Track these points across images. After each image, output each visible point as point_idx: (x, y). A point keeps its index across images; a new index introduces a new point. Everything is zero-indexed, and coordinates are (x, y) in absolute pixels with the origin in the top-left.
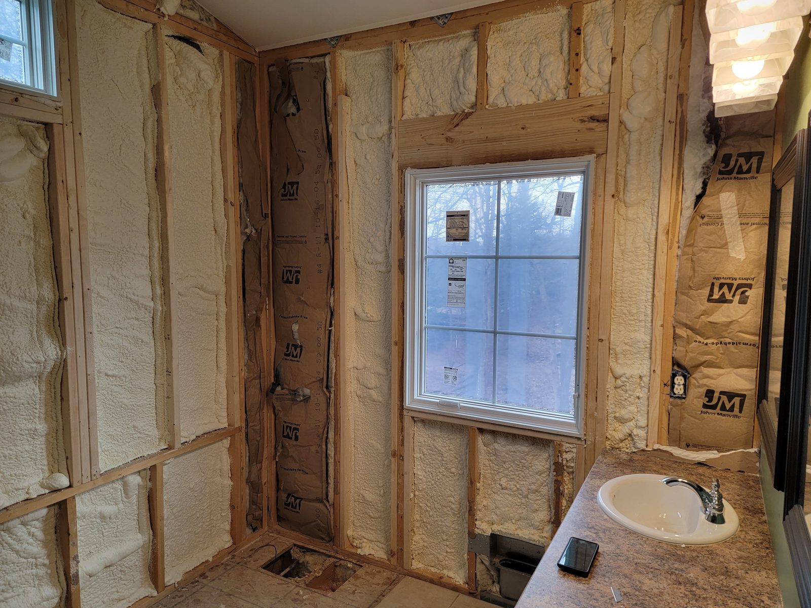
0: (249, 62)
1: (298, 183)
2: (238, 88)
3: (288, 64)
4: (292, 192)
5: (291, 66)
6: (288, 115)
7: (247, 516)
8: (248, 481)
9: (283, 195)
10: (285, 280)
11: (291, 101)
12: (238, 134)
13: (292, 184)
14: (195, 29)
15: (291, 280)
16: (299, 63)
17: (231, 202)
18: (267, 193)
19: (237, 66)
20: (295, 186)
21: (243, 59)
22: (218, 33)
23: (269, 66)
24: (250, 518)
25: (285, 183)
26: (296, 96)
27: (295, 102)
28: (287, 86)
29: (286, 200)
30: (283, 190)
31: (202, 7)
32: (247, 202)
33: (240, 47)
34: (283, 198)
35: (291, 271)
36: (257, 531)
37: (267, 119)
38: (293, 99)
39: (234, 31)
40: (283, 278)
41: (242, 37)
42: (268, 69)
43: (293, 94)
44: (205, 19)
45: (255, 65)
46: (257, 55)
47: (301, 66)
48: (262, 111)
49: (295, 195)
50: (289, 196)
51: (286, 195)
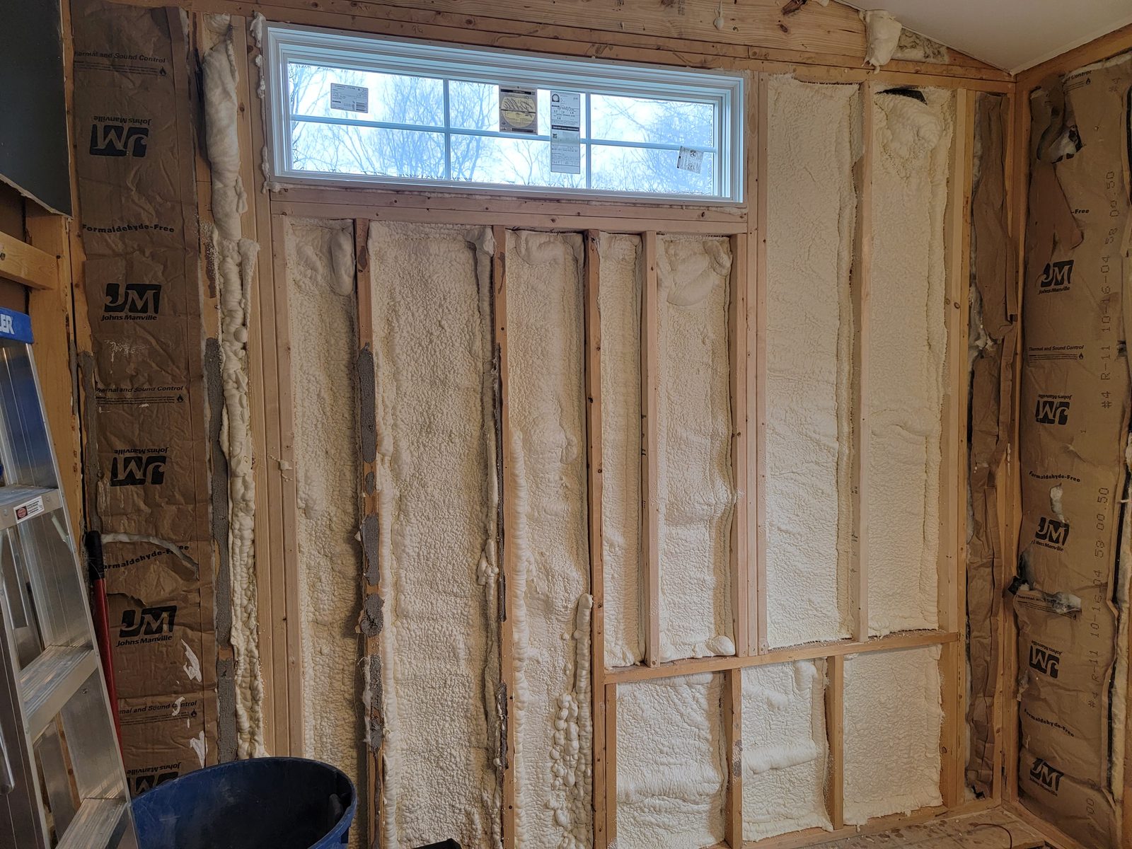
0: (998, 94)
1: (1071, 263)
2: (977, 137)
3: (1063, 81)
4: (1059, 278)
5: (1069, 83)
6: (1060, 159)
7: (966, 770)
8: (970, 718)
9: (1044, 284)
10: (1041, 416)
11: (1067, 135)
12: (972, 203)
13: (1060, 265)
14: (916, 73)
15: (1051, 416)
16: (1083, 74)
17: (955, 304)
18: (1017, 283)
19: (977, 105)
20: (1066, 268)
21: (987, 93)
22: (950, 67)
23: (1032, 92)
24: (972, 775)
25: (1048, 266)
26: (1076, 126)
27: (1075, 136)
28: (1061, 114)
29: (1049, 291)
30: (1045, 276)
31: (928, 40)
32: (981, 300)
33: (984, 77)
34: (1043, 289)
35: (1051, 404)
36: (981, 799)
37: (1023, 169)
38: (1071, 132)
39: (976, 57)
40: (1038, 414)
41: (989, 61)
42: (1030, 96)
43: (1070, 124)
44: (932, 55)
45: (1009, 96)
46: (1012, 79)
47: (1086, 77)
48: (1015, 162)
49: (1066, 282)
50: (1055, 285)
51: (1049, 284)
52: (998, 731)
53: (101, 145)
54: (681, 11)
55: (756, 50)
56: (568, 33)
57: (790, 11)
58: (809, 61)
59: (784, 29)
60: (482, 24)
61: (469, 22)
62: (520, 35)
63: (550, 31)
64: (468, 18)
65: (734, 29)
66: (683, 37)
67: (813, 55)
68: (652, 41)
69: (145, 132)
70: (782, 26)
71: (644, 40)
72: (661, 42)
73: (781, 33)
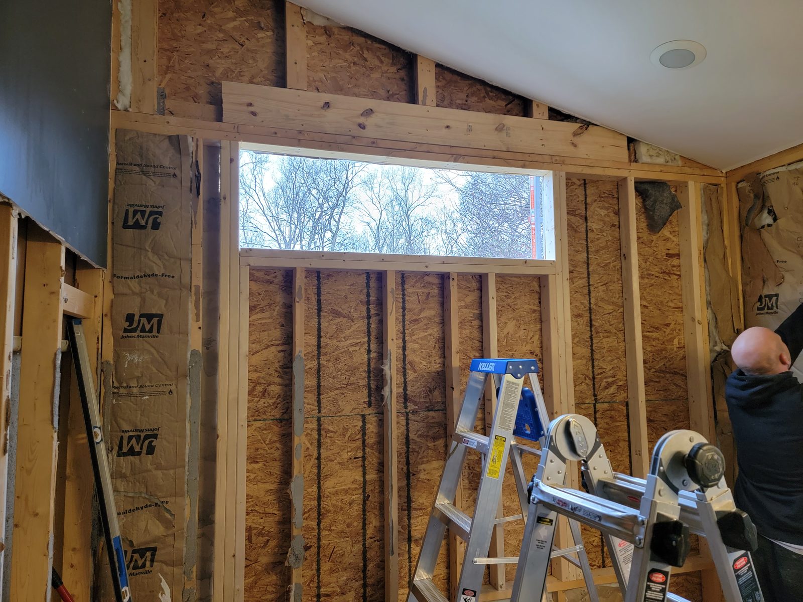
0: (716, 185)
1: (777, 295)
2: (704, 211)
3: (761, 177)
4: (770, 306)
5: (766, 178)
6: (763, 227)
9: (759, 309)
11: (766, 211)
12: (704, 254)
13: (770, 297)
14: (661, 171)
16: (774, 173)
17: (698, 321)
18: (739, 307)
19: (703, 191)
20: (774, 298)
21: (709, 184)
22: (683, 168)
23: (738, 183)
25: (761, 297)
26: (772, 206)
28: (761, 198)
29: (763, 314)
30: (759, 303)
31: (667, 151)
32: (716, 319)
33: (705, 174)
34: (759, 312)
37: (737, 233)
38: (769, 209)
39: (699, 161)
41: (708, 164)
42: (737, 186)
43: (768, 204)
44: (670, 161)
45: (722, 185)
46: (724, 175)
47: (775, 176)
48: (731, 228)
49: (775, 308)
50: (767, 309)
51: (763, 309)
53: (131, 222)
54: (508, 135)
55: (557, 158)
56: (436, 149)
57: (578, 134)
58: (592, 165)
59: (575, 145)
60: (381, 144)
61: (373, 143)
62: (405, 150)
63: (425, 148)
64: (373, 140)
65: (542, 145)
66: (510, 150)
67: (593, 161)
68: (490, 153)
69: (160, 213)
70: (573, 143)
71: (484, 153)
72: (496, 154)
73: (572, 148)
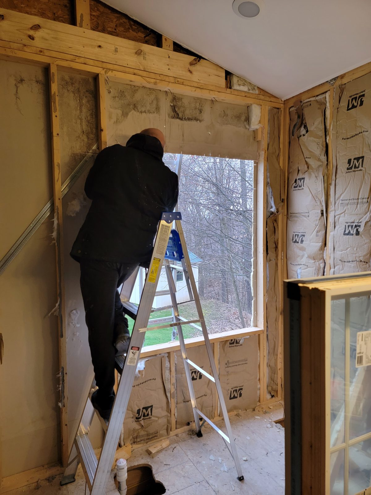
0: (278, 109)
1: (304, 178)
2: (269, 125)
3: (302, 104)
4: (300, 185)
5: (304, 105)
7: (267, 386)
8: (268, 365)
10: (294, 240)
11: (303, 126)
12: (267, 153)
13: (300, 179)
14: (245, 96)
15: (298, 241)
16: (308, 102)
18: (285, 186)
19: (269, 112)
20: (303, 180)
21: (273, 107)
22: (259, 95)
23: (290, 108)
24: (270, 388)
25: (296, 180)
26: (306, 123)
27: (305, 127)
28: (301, 118)
29: (297, 190)
30: (295, 184)
31: (250, 83)
33: (272, 101)
34: (294, 189)
35: (298, 235)
36: (274, 398)
37: (287, 140)
38: (304, 125)
39: (269, 92)
40: (293, 240)
41: (274, 94)
42: (289, 110)
43: (304, 122)
44: (251, 89)
45: (281, 109)
46: (283, 103)
47: (309, 103)
48: (284, 137)
49: (302, 186)
50: (299, 187)
51: (296, 187)
52: (279, 369)
54: (144, 58)
55: (179, 80)
56: (91, 62)
57: (193, 64)
58: (201, 87)
59: (191, 72)
60: (47, 53)
61: (41, 51)
62: (67, 60)
63: (82, 60)
64: (40, 49)
65: (169, 69)
66: (146, 70)
67: (203, 85)
68: (131, 70)
70: (189, 70)
71: (127, 70)
72: (136, 71)
73: (189, 74)
